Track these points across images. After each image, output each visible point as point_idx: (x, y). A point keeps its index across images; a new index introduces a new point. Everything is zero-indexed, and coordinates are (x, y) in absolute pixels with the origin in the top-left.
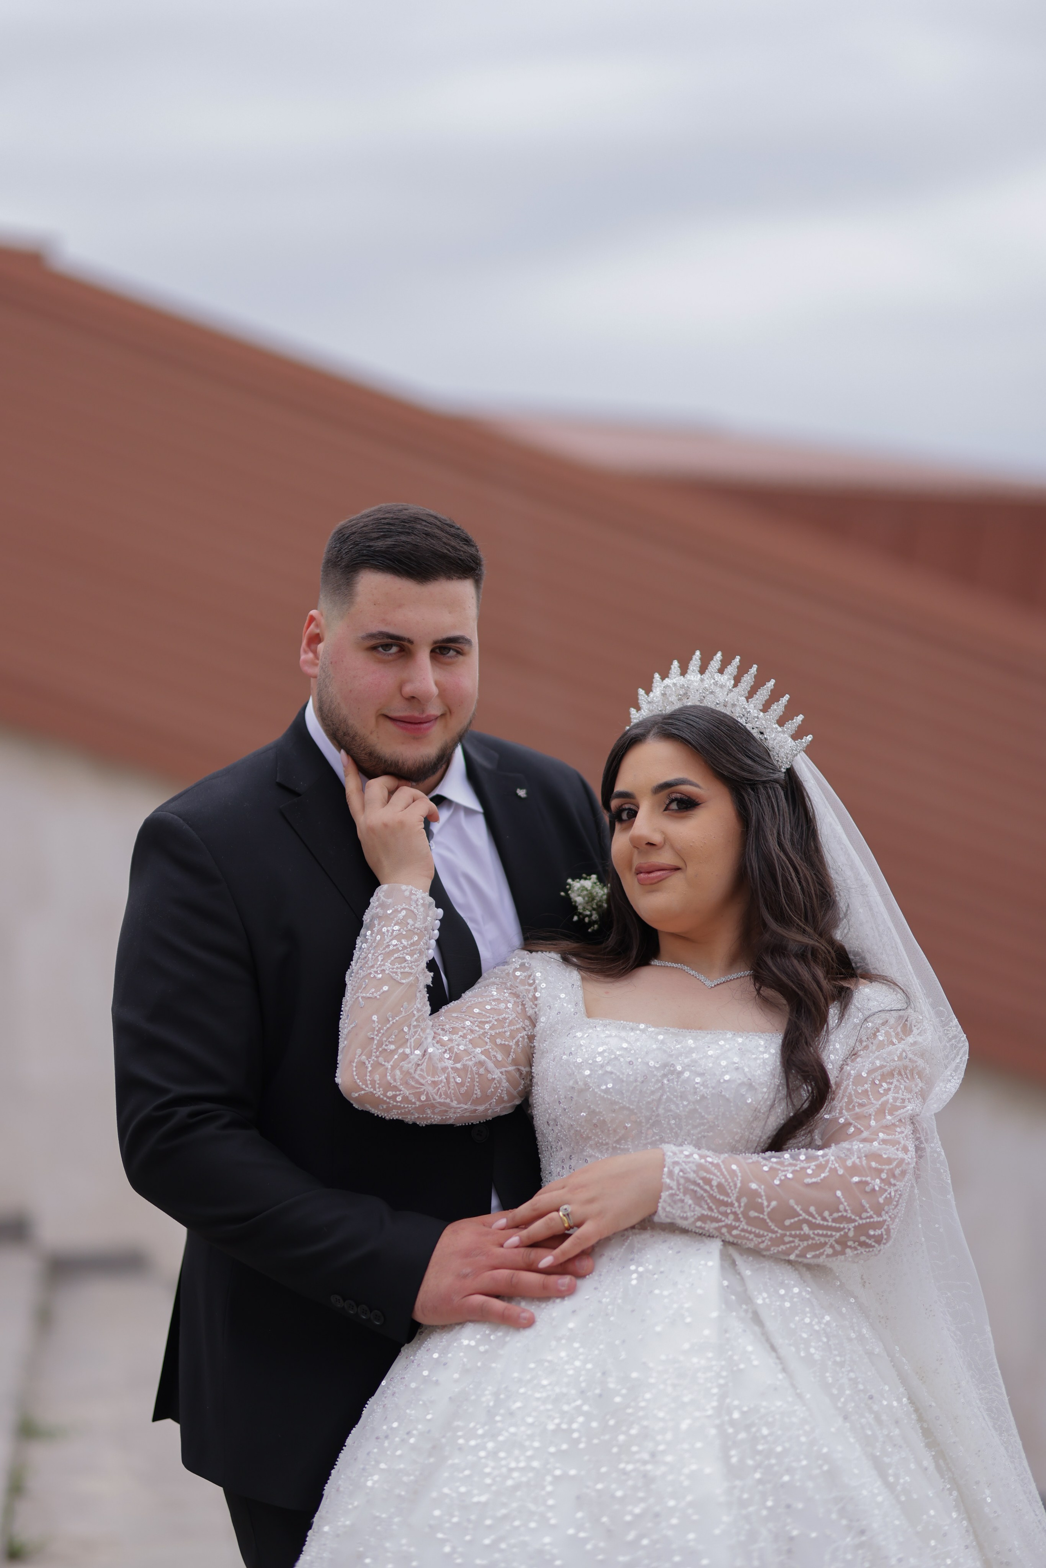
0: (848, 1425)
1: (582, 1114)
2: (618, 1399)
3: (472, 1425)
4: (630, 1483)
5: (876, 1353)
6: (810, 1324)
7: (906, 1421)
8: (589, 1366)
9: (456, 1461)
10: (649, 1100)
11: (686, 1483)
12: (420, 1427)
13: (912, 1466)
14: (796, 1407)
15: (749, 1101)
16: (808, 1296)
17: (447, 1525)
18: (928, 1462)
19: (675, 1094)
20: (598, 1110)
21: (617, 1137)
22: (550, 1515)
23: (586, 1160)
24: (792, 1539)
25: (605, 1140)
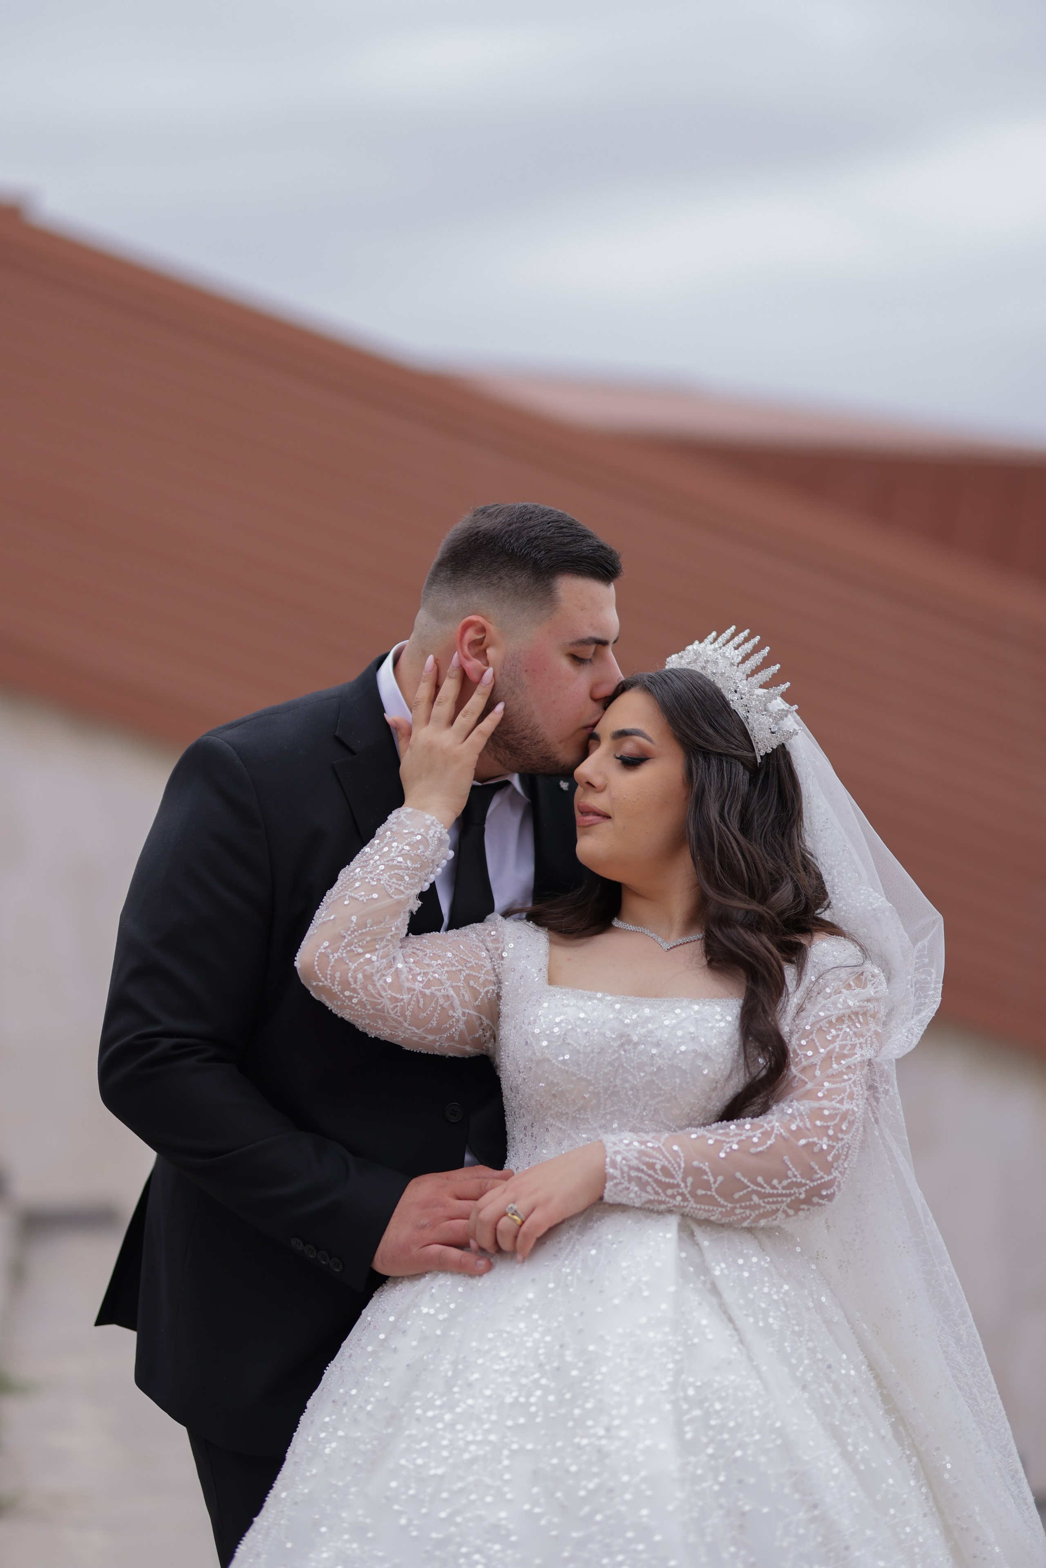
0: (806, 1395)
1: (541, 1085)
2: (574, 1373)
3: (430, 1395)
4: (585, 1458)
5: (835, 1321)
6: (769, 1294)
7: (863, 1390)
8: (548, 1339)
9: (414, 1432)
10: (606, 1070)
11: (640, 1459)
12: (377, 1394)
13: (871, 1435)
14: (750, 1381)
15: (705, 1072)
16: (766, 1265)
17: (404, 1497)
18: (886, 1431)
19: (632, 1064)
20: (556, 1081)
21: (577, 1108)
22: (506, 1489)
23: (547, 1128)
24: (743, 1514)
25: (565, 1109)
